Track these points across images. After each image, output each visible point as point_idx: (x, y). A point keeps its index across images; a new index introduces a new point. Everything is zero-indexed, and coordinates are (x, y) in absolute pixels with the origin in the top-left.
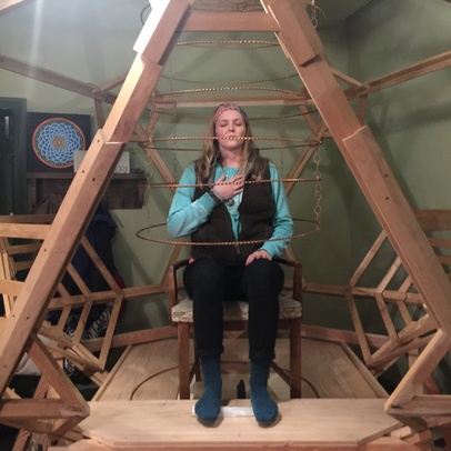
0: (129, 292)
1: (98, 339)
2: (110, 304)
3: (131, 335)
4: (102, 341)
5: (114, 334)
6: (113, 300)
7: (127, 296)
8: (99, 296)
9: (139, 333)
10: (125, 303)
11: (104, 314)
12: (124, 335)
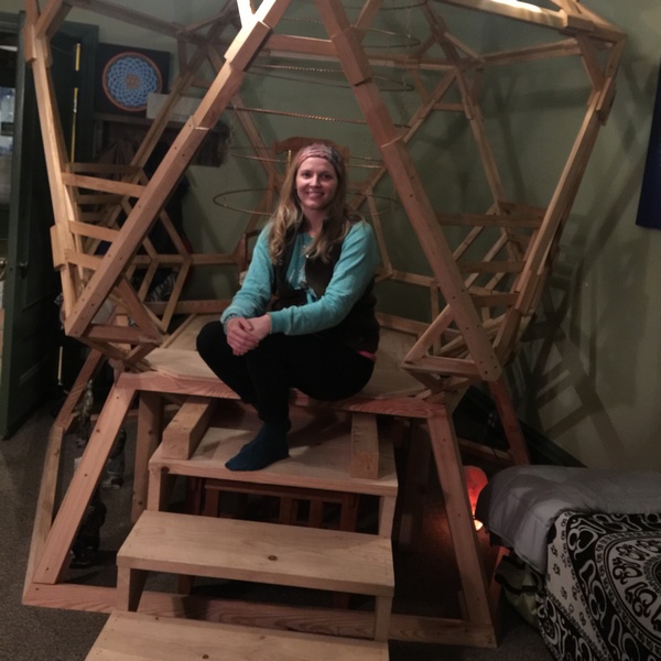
0: (198, 259)
1: (161, 303)
2: (175, 269)
3: (197, 303)
4: (166, 305)
5: (179, 300)
6: (180, 266)
7: (196, 262)
8: (166, 259)
9: (205, 303)
10: (192, 269)
11: (169, 278)
12: (190, 302)
